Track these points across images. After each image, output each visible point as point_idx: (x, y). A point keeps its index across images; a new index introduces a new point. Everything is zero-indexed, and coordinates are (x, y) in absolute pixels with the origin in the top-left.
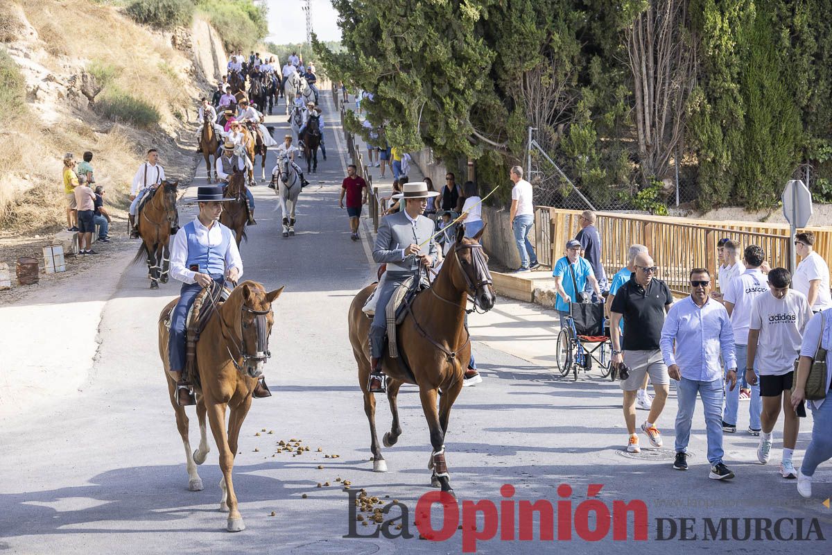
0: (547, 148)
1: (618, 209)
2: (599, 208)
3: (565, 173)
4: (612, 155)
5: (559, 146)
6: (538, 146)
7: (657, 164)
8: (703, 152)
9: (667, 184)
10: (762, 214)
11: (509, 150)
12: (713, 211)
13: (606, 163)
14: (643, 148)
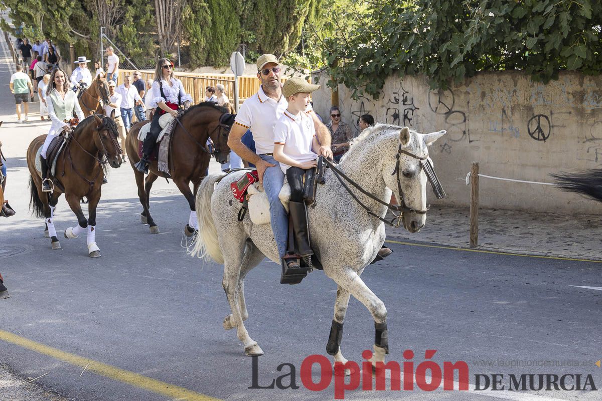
0: (111, 38)
1: (149, 68)
2: (139, 69)
3: (121, 50)
4: (145, 41)
5: (117, 37)
6: (107, 37)
7: (168, 45)
8: (191, 39)
9: (174, 55)
10: (222, 69)
11: (91, 39)
12: (198, 68)
13: (142, 45)
14: (161, 37)
